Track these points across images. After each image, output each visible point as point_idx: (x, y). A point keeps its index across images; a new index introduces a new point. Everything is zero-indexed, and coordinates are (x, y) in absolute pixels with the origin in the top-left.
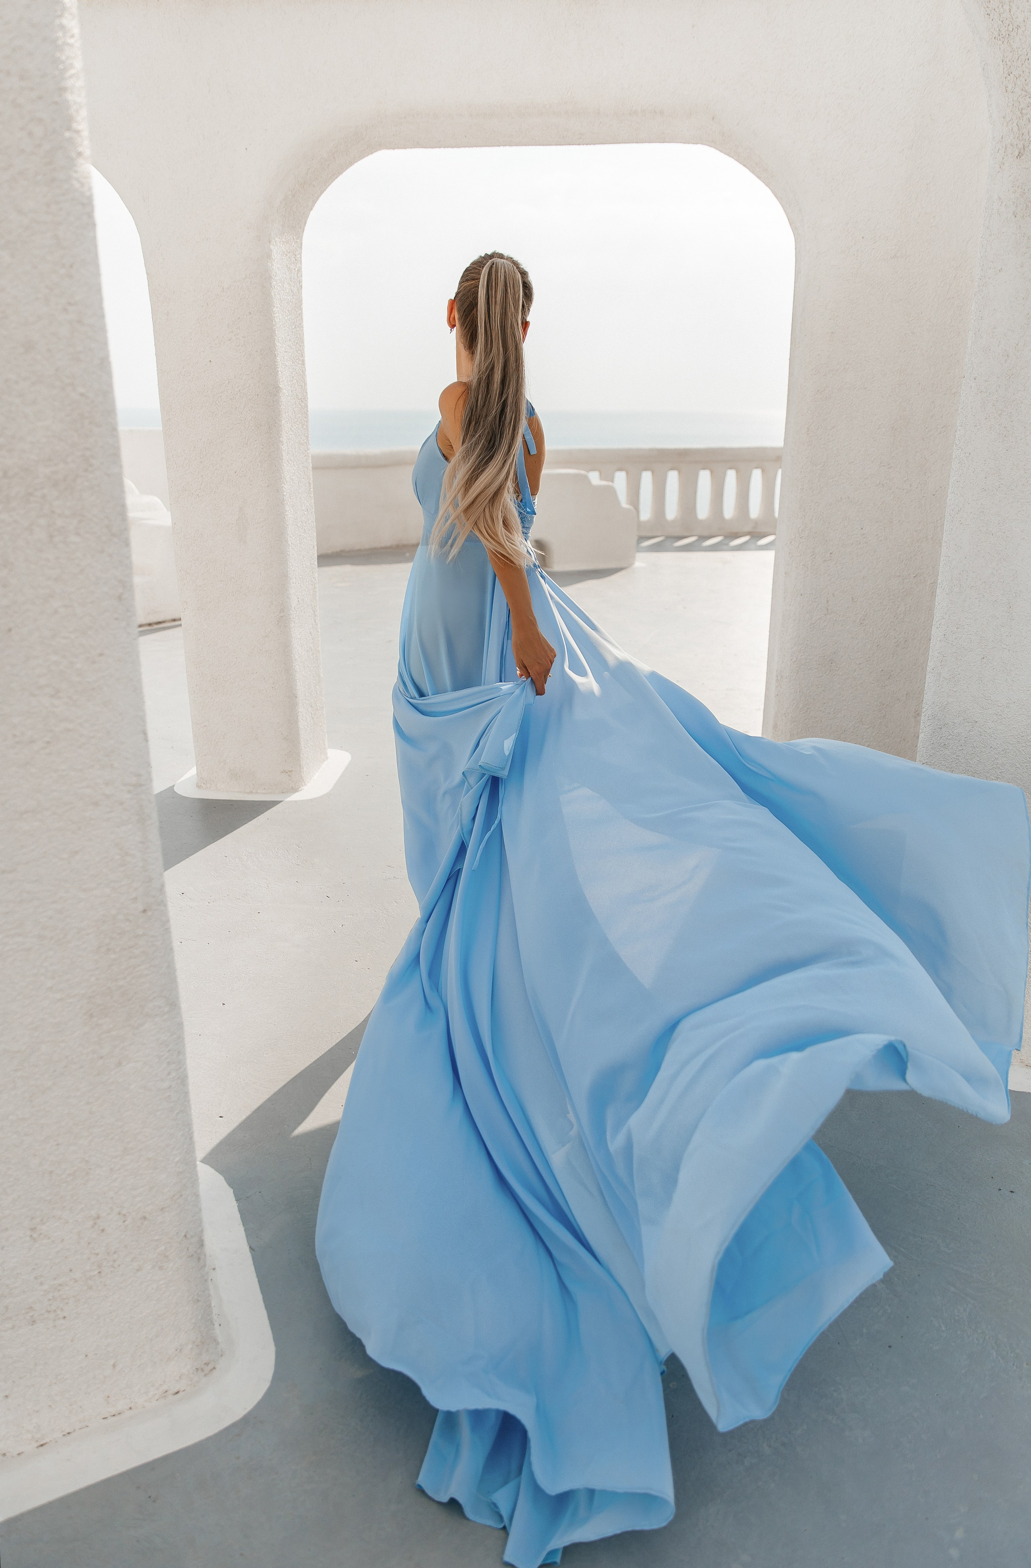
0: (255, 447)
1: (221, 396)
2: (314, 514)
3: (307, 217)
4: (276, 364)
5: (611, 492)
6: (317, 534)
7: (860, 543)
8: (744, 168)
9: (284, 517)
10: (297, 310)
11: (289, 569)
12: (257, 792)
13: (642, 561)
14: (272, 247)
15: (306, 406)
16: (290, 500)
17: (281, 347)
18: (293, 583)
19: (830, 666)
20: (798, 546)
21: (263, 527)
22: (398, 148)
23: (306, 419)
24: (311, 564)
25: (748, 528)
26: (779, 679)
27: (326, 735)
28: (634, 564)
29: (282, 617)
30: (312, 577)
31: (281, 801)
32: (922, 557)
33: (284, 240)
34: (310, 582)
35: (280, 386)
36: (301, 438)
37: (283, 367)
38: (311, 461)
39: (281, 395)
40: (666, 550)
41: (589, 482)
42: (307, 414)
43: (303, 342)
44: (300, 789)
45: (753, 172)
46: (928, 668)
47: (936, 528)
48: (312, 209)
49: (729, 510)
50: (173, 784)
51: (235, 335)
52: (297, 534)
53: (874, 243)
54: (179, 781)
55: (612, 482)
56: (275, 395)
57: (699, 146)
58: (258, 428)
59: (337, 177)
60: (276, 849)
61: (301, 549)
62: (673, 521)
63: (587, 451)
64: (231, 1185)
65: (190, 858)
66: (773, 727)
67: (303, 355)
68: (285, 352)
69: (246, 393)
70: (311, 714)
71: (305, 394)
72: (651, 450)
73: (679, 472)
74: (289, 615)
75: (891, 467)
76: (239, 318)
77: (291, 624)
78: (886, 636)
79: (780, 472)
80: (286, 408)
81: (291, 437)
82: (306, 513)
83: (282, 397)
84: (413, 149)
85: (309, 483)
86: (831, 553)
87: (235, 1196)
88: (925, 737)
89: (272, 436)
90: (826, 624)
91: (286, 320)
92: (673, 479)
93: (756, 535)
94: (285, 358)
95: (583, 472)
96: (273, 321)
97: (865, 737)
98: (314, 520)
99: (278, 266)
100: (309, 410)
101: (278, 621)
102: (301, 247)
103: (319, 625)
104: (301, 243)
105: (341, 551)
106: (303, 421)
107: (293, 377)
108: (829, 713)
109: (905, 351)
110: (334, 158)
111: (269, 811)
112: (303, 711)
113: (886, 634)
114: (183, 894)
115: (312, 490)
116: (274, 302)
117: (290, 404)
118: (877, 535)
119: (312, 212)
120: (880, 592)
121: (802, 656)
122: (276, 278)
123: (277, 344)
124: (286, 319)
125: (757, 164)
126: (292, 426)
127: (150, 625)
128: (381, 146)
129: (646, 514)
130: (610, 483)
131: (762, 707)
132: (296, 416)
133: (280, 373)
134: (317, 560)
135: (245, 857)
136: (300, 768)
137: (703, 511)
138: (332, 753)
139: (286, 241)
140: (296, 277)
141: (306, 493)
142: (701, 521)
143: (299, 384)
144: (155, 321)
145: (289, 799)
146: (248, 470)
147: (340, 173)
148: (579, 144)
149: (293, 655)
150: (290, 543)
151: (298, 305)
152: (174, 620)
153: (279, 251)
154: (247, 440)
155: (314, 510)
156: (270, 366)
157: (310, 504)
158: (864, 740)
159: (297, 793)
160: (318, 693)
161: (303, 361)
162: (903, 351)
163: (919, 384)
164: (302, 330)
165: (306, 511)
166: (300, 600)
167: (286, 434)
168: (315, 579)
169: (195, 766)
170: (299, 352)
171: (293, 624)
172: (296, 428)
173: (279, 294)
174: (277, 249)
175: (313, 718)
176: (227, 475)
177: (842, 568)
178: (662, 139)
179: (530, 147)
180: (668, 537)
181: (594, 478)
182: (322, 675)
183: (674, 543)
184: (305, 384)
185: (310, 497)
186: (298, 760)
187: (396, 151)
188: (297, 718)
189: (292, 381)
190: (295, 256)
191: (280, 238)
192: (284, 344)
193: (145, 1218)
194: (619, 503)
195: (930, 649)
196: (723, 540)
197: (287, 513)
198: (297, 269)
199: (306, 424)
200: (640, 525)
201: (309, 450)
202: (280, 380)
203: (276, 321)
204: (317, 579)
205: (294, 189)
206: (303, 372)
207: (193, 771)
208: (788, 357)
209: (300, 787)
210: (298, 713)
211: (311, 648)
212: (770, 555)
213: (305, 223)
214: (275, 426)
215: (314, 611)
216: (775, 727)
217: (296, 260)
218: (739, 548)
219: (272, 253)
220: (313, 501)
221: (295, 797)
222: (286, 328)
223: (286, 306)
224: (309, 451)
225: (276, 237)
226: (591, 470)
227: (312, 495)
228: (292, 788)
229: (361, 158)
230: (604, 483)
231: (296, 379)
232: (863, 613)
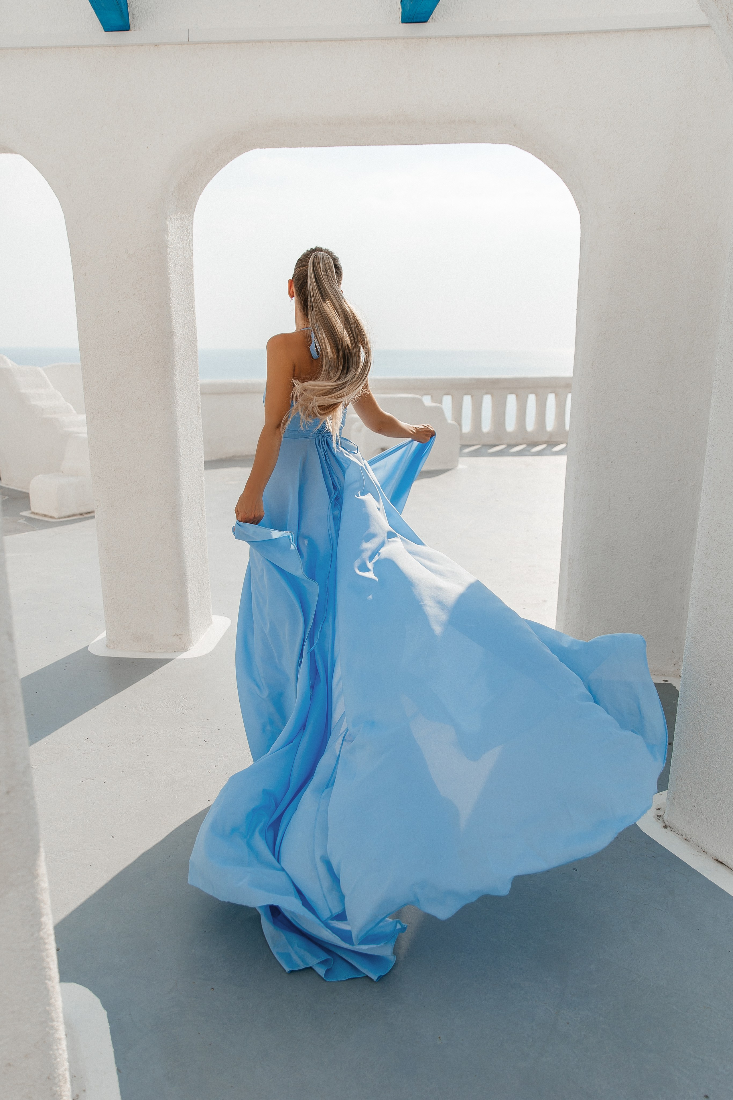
0: (154, 378)
1: (127, 339)
2: (202, 430)
3: (197, 199)
4: (171, 313)
5: (440, 411)
6: (204, 446)
7: (635, 454)
8: (540, 161)
9: (177, 433)
10: (188, 272)
11: (180, 475)
12: (154, 651)
13: (464, 464)
14: (168, 223)
15: (196, 346)
16: (181, 420)
17: (175, 301)
18: (184, 485)
19: (612, 552)
20: (585, 457)
21: (159, 441)
22: (267, 148)
23: (195, 357)
24: (199, 470)
25: (545, 438)
26: (571, 562)
27: (211, 605)
28: (457, 466)
29: (174, 512)
30: (200, 481)
31: (173, 659)
32: (685, 465)
33: (178, 218)
34: (198, 484)
35: (174, 331)
36: (191, 371)
37: (177, 316)
38: (199, 390)
39: (174, 338)
40: (483, 455)
41: (423, 403)
42: (196, 353)
43: (193, 297)
44: (188, 649)
45: (546, 164)
46: (695, 559)
47: (695, 442)
48: (201, 194)
49: (530, 426)
50: (88, 645)
51: (138, 291)
52: (188, 447)
53: (644, 218)
54: (92, 643)
55: (441, 404)
56: (170, 338)
57: (504, 145)
58: (156, 364)
59: (220, 169)
60: (166, 700)
61: (191, 459)
62: (488, 433)
63: (422, 380)
64: (105, 1007)
65: (96, 707)
66: (567, 600)
67: (193, 307)
68: (179, 304)
69: (147, 336)
70: (199, 589)
71: (195, 337)
72: (470, 379)
73: (492, 396)
74: (180, 511)
75: (659, 394)
76: (141, 278)
77: (182, 518)
78: (657, 528)
79: (570, 396)
80: (179, 348)
81: (183, 370)
82: (195, 430)
83: (175, 340)
84: (280, 148)
85: (198, 407)
86: (611, 462)
87: (108, 1019)
88: (693, 616)
89: (167, 370)
90: (608, 519)
91: (179, 280)
92: (487, 401)
93: (551, 443)
94: (178, 309)
95: (418, 396)
96: (168, 280)
97: (640, 608)
98: (202, 436)
99: (173, 237)
100: (198, 349)
101: (171, 515)
102: (192, 223)
103: (205, 518)
104: (192, 220)
105: (233, 457)
106: (193, 358)
107: (185, 324)
108: (612, 589)
109: (669, 302)
110: (218, 154)
111: (163, 667)
112: (192, 587)
113: (657, 526)
114: (87, 738)
115: (200, 412)
116: (170, 266)
117: (182, 345)
118: (648, 447)
119: (201, 196)
120: (652, 493)
121: (589, 543)
122: (171, 247)
123: (172, 298)
124: (179, 278)
125: (550, 157)
126: (184, 362)
127: (81, 514)
128: (254, 146)
129: (467, 428)
130: (439, 405)
131: (558, 581)
132: (187, 354)
133: (174, 320)
134: (204, 467)
135: (141, 707)
136: (189, 632)
137: (511, 426)
138: (215, 618)
139: (180, 218)
140: (188, 247)
141: (195, 414)
142: (509, 433)
143: (190, 329)
144: (75, 281)
145: (179, 657)
146: (148, 397)
147: (222, 166)
148: (410, 144)
149: (183, 543)
150: (181, 454)
151: (189, 268)
152: (89, 513)
153: (174, 226)
154: (147, 373)
155: (202, 428)
156: (165, 315)
157: (199, 423)
158: (640, 610)
159: (186, 652)
160: (204, 571)
161: (194, 311)
162: (667, 302)
163: (681, 328)
164: (193, 288)
165: (195, 429)
166: (189, 498)
167: (179, 368)
168: (203, 482)
169: (105, 631)
170: (190, 305)
171: (184, 518)
172: (188, 363)
173: (173, 259)
174: (172, 224)
175: (200, 592)
176: (131, 400)
177: (621, 474)
178: (475, 140)
179: (372, 147)
180: (483, 445)
181: (427, 401)
182: (208, 558)
183: (488, 450)
184: (195, 329)
185: (198, 417)
186: (187, 626)
187: (267, 149)
188: (186, 592)
189: (184, 327)
190: (187, 230)
191: (174, 216)
192: (178, 298)
193: (10, 1064)
194: (445, 419)
195: (697, 544)
196: (526, 447)
197: (179, 430)
198: (188, 241)
199: (195, 360)
200: (462, 436)
201: (198, 380)
202: (174, 326)
203: (171, 280)
204: (204, 482)
205: (185, 178)
206: (193, 320)
207: (104, 635)
208: (576, 307)
209: (188, 648)
210: (187, 588)
211: (198, 536)
212: (563, 459)
213: (196, 205)
214: (169, 362)
215: (201, 507)
216: (568, 600)
217: (188, 233)
218: (539, 453)
219: (168, 227)
220: (201, 420)
221: (185, 655)
222: (179, 285)
223: (180, 269)
224: (198, 382)
225: (172, 215)
226: (424, 395)
227: (201, 416)
228: (182, 648)
229: (239, 154)
230: (434, 404)
231: (187, 326)
232: (638, 510)
